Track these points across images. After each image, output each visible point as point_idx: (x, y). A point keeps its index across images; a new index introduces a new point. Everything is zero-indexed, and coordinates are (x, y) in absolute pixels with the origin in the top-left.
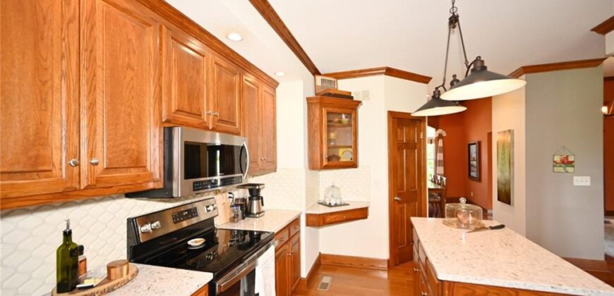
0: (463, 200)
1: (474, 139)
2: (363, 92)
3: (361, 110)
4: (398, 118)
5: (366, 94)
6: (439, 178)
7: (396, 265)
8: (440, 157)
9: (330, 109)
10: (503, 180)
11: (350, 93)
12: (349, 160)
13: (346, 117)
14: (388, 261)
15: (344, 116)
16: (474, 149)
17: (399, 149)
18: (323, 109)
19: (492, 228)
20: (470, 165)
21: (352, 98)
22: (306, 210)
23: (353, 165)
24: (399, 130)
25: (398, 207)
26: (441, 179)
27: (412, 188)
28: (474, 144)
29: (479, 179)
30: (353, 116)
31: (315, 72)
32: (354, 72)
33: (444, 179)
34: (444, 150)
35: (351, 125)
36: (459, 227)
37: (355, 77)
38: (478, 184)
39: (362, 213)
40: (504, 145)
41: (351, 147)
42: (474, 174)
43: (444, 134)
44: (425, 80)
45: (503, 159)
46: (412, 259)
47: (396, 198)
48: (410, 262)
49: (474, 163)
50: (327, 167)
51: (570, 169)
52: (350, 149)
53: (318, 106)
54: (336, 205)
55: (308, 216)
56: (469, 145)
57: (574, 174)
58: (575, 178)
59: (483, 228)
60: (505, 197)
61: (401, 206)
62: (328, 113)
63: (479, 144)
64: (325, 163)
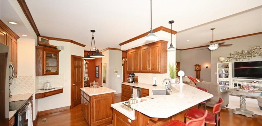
0: (94, 81)
1: (97, 65)
2: (61, 47)
3: (60, 53)
4: (75, 58)
5: (62, 48)
6: (86, 78)
7: (73, 107)
8: (87, 70)
9: (48, 52)
10: (104, 77)
11: (56, 47)
12: (55, 72)
13: (54, 55)
14: (70, 106)
15: (53, 55)
16: (97, 68)
17: (75, 68)
18: (44, 52)
19: (100, 87)
20: (96, 73)
21: (57, 48)
22: (36, 92)
23: (57, 73)
24: (75, 62)
25: (74, 87)
26: (87, 78)
27: (79, 81)
28: (97, 66)
29: (98, 78)
30: (57, 55)
31: (38, 35)
32: (58, 39)
33: (88, 78)
34: (88, 68)
35: (56, 59)
36: (93, 88)
37: (58, 40)
38: (98, 79)
39: (60, 91)
40: (104, 67)
41: (56, 67)
42: (97, 76)
43: (88, 63)
44: (84, 46)
45: (104, 71)
46: (80, 103)
47: (73, 84)
48: (80, 105)
49: (97, 72)
50: (46, 75)
51: (117, 73)
52: (56, 68)
53: (42, 50)
54: (49, 89)
55: (36, 95)
56: (96, 67)
57: (117, 74)
58: (118, 75)
59: (99, 87)
60: (104, 82)
61: (75, 87)
62: (47, 53)
63: (99, 66)
64: (45, 73)
